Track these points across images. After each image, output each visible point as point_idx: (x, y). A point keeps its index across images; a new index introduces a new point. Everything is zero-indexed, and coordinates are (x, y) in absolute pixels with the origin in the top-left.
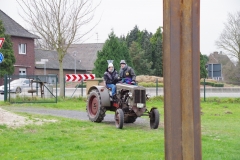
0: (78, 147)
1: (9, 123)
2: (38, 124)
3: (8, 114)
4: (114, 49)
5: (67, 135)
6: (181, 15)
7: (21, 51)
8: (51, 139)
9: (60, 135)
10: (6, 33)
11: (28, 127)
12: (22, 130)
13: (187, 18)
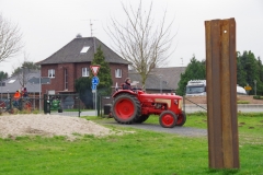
0: (146, 154)
1: (96, 134)
2: (119, 134)
3: (97, 126)
4: (195, 71)
5: (140, 144)
6: (221, 45)
7: (118, 75)
8: (127, 147)
9: (135, 144)
10: (106, 61)
11: (110, 137)
12: (105, 139)
13: (225, 47)
